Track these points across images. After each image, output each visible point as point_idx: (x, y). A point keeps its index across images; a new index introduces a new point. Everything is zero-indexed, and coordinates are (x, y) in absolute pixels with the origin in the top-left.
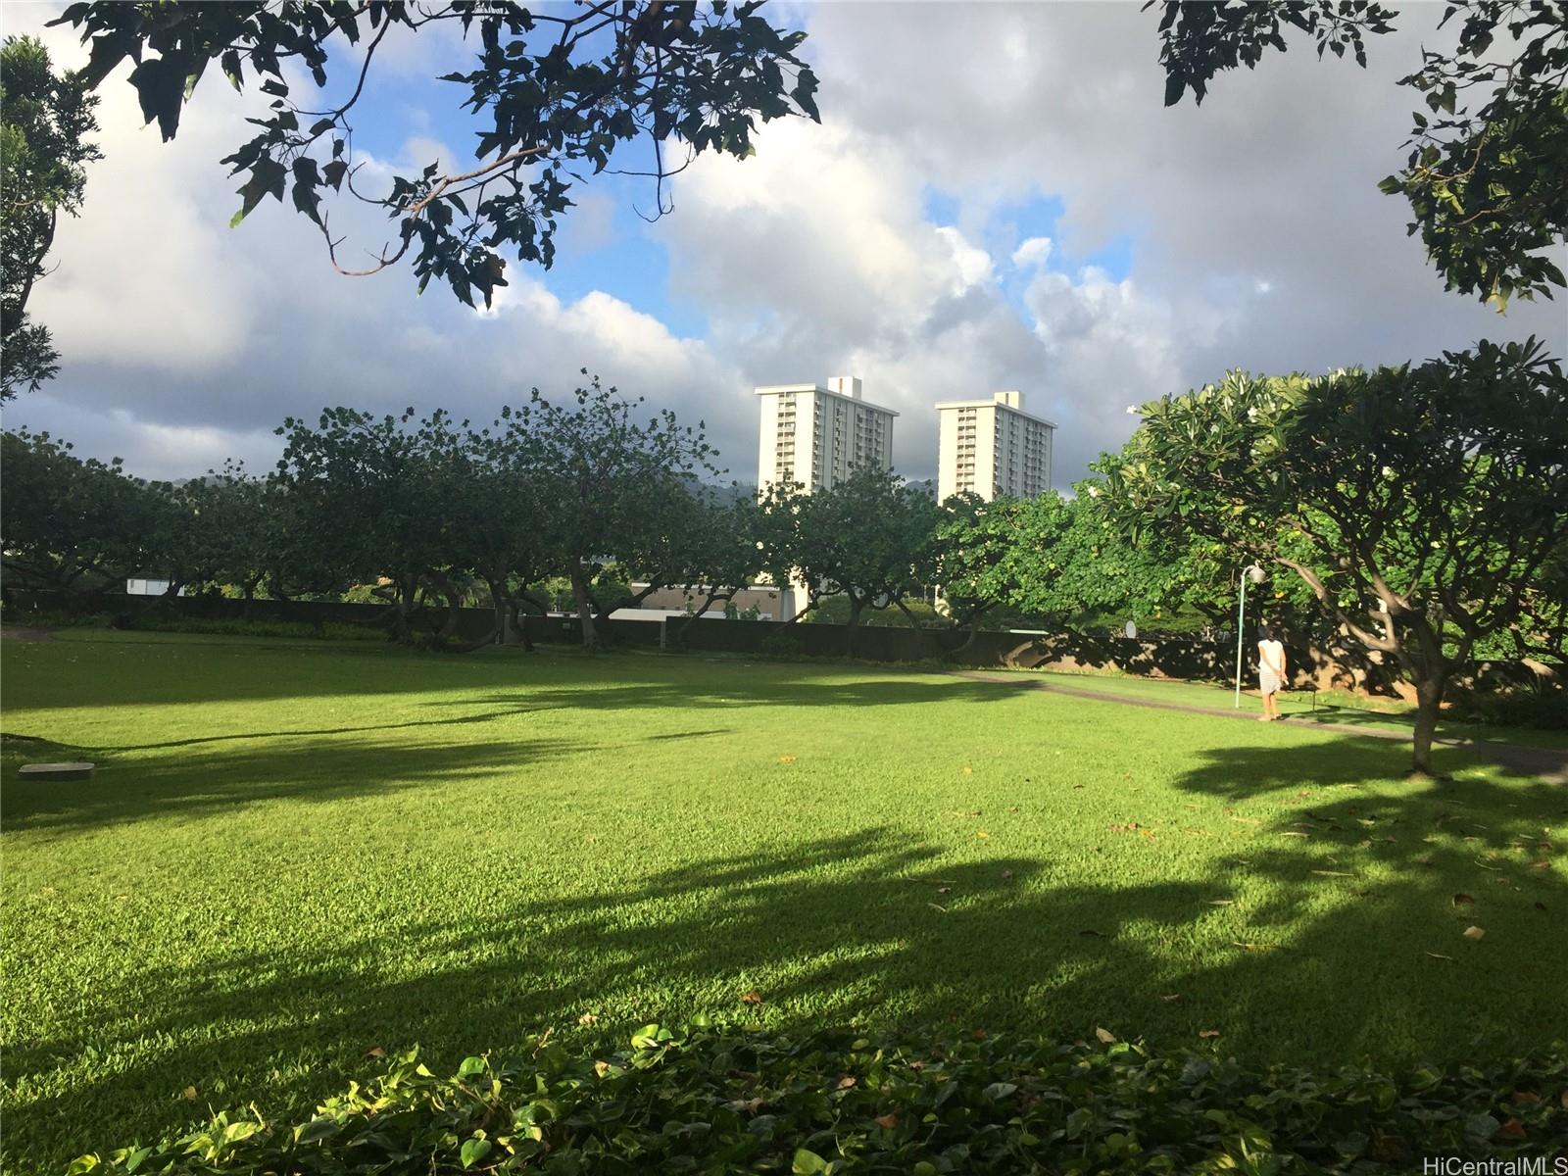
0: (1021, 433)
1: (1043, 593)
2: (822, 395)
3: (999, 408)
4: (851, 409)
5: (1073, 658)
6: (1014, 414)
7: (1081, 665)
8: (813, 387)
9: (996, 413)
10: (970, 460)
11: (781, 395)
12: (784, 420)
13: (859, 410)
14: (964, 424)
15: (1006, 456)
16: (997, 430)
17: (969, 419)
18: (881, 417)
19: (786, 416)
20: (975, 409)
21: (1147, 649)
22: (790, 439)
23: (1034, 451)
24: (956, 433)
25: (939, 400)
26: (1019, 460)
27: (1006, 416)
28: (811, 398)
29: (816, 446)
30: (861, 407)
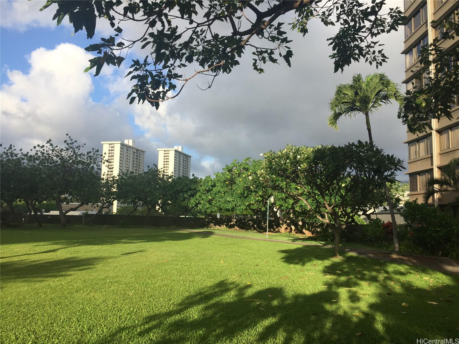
0: (182, 158)
1: (208, 206)
2: (122, 145)
3: (176, 151)
4: (131, 149)
5: (213, 224)
6: (180, 153)
7: (215, 226)
8: (120, 142)
9: (175, 152)
10: (167, 166)
11: (110, 144)
12: (110, 152)
13: (134, 150)
14: (166, 155)
15: (178, 165)
16: (175, 157)
17: (167, 153)
18: (141, 152)
19: (111, 150)
20: (169, 151)
21: (233, 221)
22: (112, 158)
23: (186, 163)
24: (163, 158)
25: (159, 148)
26: (181, 166)
27: (178, 153)
28: (119, 145)
29: (120, 160)
30: (135, 149)
